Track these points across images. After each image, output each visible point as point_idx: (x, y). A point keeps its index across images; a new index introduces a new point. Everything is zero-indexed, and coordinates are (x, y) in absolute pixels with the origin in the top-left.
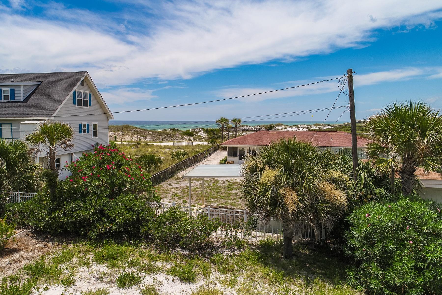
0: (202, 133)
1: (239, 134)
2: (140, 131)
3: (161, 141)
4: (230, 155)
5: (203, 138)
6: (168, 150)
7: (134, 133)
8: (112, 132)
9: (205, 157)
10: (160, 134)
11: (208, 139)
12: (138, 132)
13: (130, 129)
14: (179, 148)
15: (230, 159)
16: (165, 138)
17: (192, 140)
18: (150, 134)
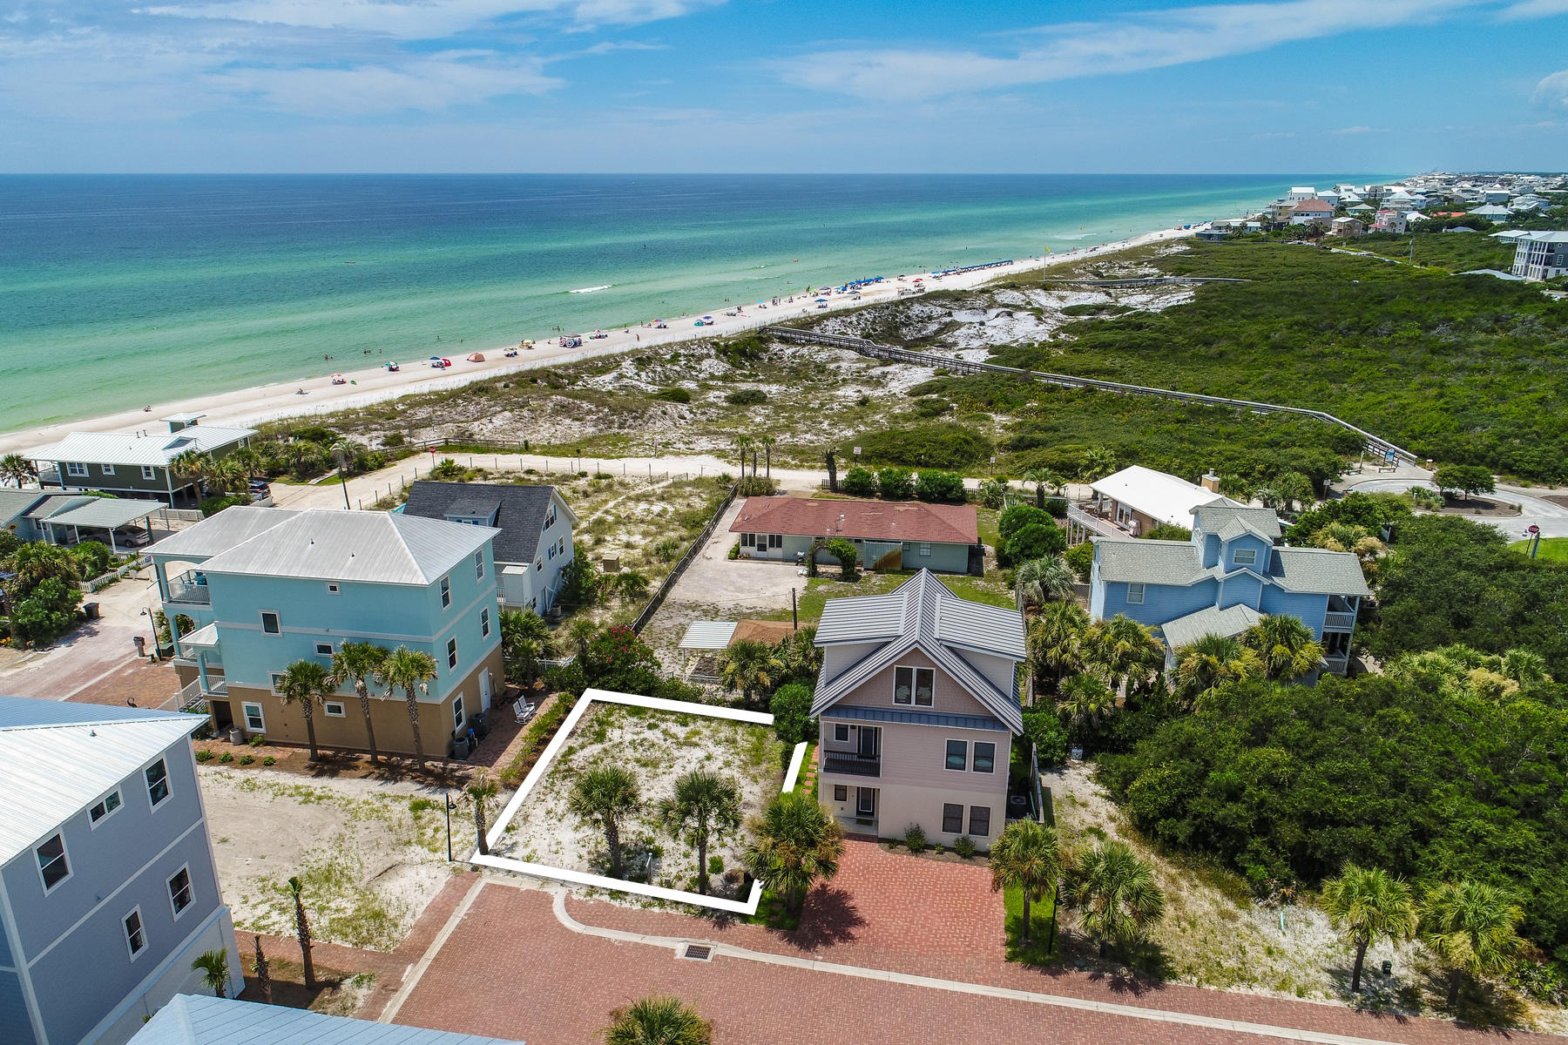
0: (711, 360)
3: (617, 430)
4: (744, 544)
5: (712, 400)
6: (643, 506)
7: (556, 412)
8: (507, 414)
9: (708, 534)
10: (614, 411)
11: (724, 404)
12: (563, 407)
13: (546, 399)
14: (662, 499)
15: (743, 549)
16: (626, 420)
17: (688, 416)
18: (590, 409)
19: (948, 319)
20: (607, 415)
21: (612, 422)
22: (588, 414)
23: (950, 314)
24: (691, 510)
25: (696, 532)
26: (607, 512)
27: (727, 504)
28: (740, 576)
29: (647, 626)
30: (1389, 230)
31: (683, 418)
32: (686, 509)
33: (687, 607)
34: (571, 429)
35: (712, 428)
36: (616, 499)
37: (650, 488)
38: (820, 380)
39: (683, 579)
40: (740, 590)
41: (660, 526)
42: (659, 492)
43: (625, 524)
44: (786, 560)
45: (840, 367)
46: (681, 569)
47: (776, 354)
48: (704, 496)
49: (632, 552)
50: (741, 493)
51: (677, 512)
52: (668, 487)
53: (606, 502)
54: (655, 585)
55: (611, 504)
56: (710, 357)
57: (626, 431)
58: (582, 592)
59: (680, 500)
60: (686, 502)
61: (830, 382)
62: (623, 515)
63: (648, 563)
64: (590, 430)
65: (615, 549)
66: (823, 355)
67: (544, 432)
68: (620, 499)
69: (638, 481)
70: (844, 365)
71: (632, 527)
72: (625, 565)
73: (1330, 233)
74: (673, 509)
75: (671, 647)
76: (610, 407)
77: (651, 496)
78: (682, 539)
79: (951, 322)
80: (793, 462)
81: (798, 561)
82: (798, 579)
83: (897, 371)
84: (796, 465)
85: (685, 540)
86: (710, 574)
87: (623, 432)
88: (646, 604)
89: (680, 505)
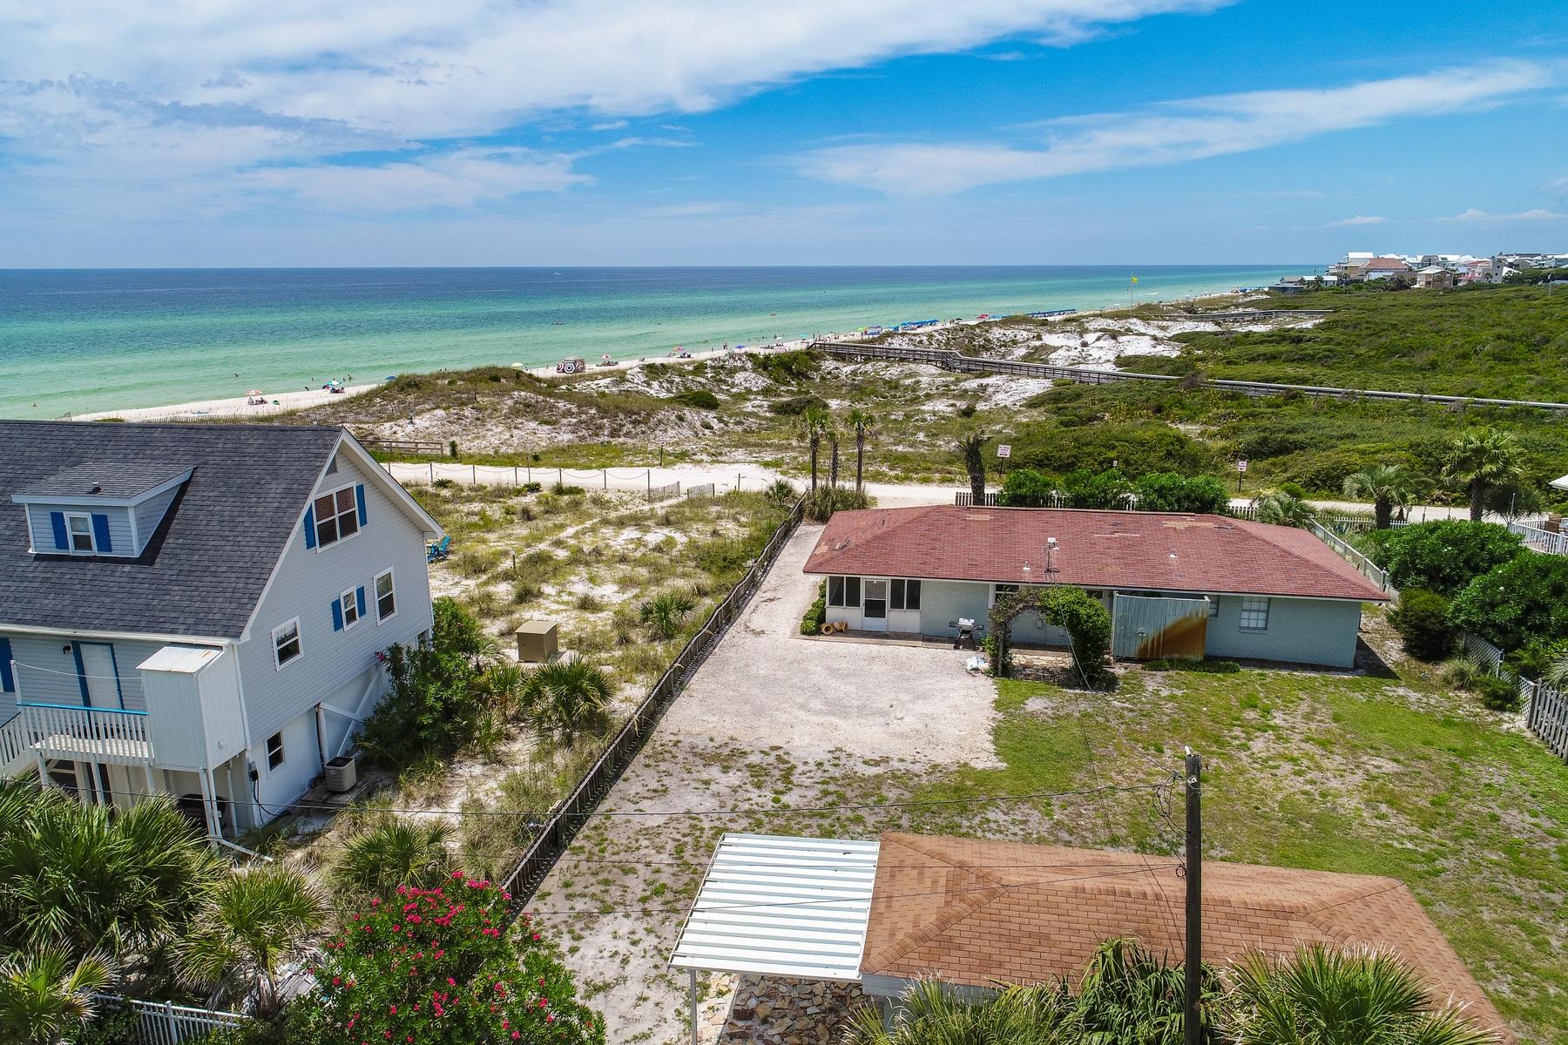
0: (747, 374)
1: (875, 371)
2: (537, 402)
3: (606, 439)
4: (836, 601)
5: (750, 409)
6: (630, 533)
7: (515, 412)
8: (440, 413)
9: (754, 584)
10: (604, 412)
11: (768, 414)
12: (528, 406)
13: (503, 396)
14: (666, 522)
15: (834, 613)
16: (622, 426)
17: (715, 424)
18: (569, 410)
19: (1038, 343)
20: (593, 418)
21: (601, 427)
22: (564, 415)
23: (1039, 338)
24: (720, 541)
25: (729, 578)
26: (558, 544)
27: (787, 532)
28: (832, 672)
29: (594, 821)
30: (1485, 281)
31: (708, 427)
32: (709, 540)
33: (709, 759)
34: (536, 434)
35: (752, 440)
36: (582, 523)
37: (646, 508)
38: (894, 396)
39: (700, 681)
40: (837, 708)
41: (656, 568)
42: (661, 512)
43: (587, 564)
44: (929, 638)
45: (918, 382)
46: (694, 658)
47: (829, 373)
48: (743, 519)
49: (591, 617)
50: (811, 515)
51: (693, 545)
52: (680, 505)
53: (562, 527)
54: (628, 699)
55: (570, 531)
56: (746, 370)
57: (621, 440)
58: (426, 720)
59: (700, 526)
60: (709, 528)
61: (908, 397)
62: (586, 549)
63: (625, 641)
64: (565, 437)
65: (557, 612)
66: (894, 371)
67: (495, 436)
68: (588, 524)
69: (626, 498)
70: (925, 380)
71: (601, 570)
72: (571, 645)
73: (1417, 286)
74: (685, 540)
75: (655, 905)
76: (598, 407)
77: (646, 519)
78: (701, 592)
79: (1042, 346)
80: (892, 473)
81: (968, 640)
82: (970, 681)
83: (1000, 383)
84: (897, 477)
85: (706, 594)
86: (763, 669)
87: (615, 441)
88: (597, 747)
89: (700, 534)
